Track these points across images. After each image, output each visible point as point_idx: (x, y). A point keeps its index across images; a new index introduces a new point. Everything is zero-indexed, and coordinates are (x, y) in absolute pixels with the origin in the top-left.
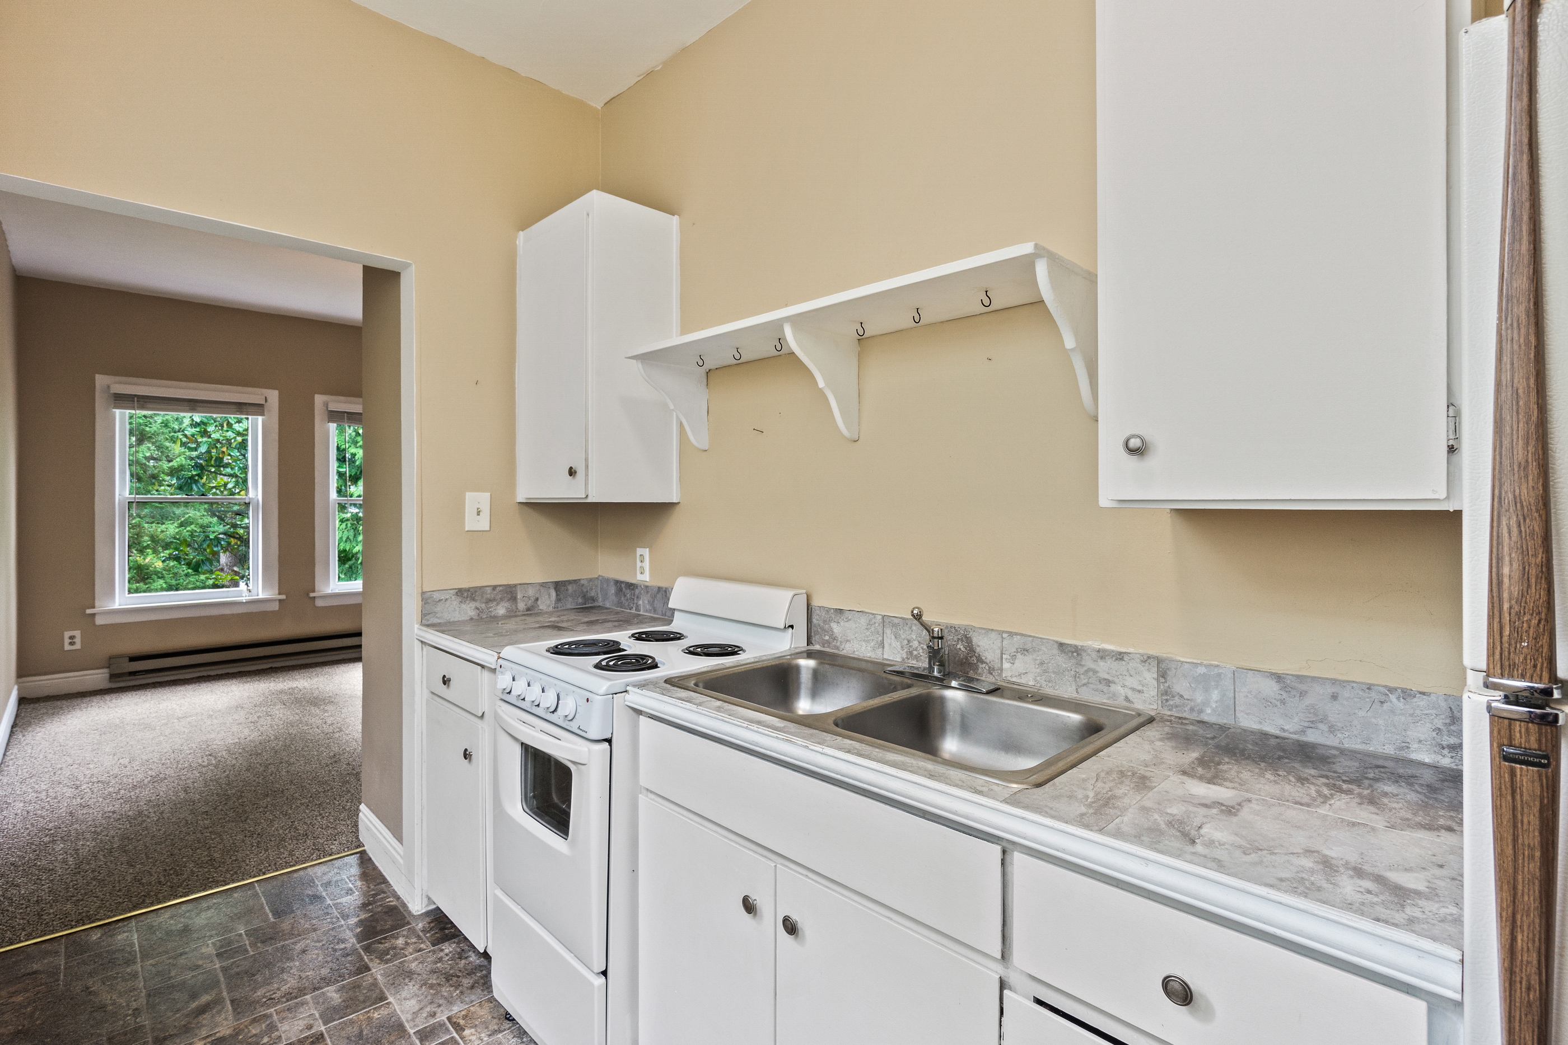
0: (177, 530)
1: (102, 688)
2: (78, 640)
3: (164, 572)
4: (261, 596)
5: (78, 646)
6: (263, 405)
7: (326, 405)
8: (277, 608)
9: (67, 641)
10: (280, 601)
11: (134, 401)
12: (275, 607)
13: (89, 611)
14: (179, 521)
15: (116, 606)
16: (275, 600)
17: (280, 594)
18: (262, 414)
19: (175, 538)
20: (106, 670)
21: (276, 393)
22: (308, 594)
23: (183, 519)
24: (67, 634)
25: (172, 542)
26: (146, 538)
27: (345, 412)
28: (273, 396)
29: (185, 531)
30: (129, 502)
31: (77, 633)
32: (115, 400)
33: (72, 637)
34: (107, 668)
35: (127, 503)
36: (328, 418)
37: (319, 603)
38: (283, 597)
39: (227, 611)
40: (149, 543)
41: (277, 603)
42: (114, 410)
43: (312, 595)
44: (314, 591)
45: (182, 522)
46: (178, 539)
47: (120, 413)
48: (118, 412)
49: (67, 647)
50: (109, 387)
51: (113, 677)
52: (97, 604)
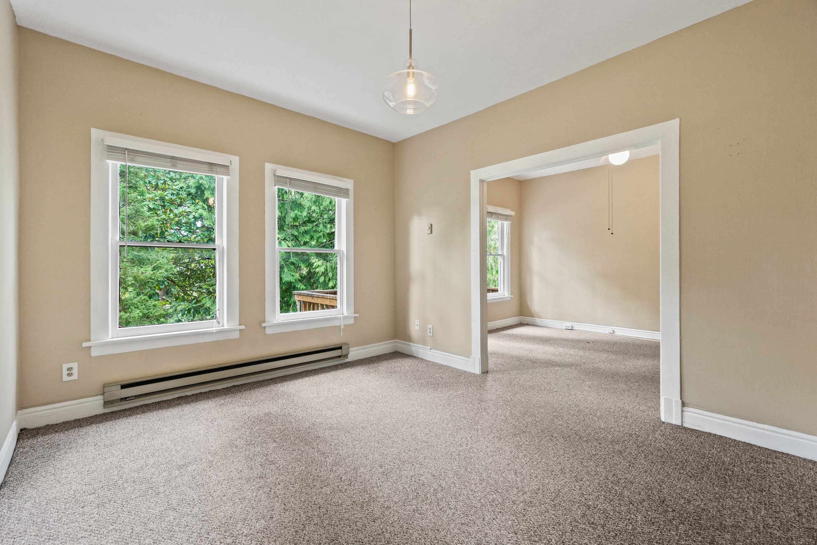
0: (152, 273)
1: (97, 413)
2: (75, 371)
3: (138, 304)
4: (226, 327)
5: (75, 377)
6: (228, 166)
7: (274, 171)
8: (238, 337)
9: (65, 372)
10: (241, 330)
11: (125, 154)
12: (237, 335)
13: (85, 345)
14: (153, 266)
15: (109, 339)
16: (237, 330)
17: (240, 325)
18: (228, 174)
19: (151, 278)
20: (101, 397)
21: (238, 158)
22: (260, 324)
23: (155, 264)
24: (65, 366)
25: (148, 282)
26: (131, 278)
27: (288, 178)
28: (235, 161)
29: (158, 273)
30: (120, 246)
31: (75, 366)
32: (108, 152)
33: (69, 369)
34: (101, 395)
35: (119, 247)
36: (275, 182)
37: (268, 331)
38: (243, 327)
39: (201, 340)
40: (133, 282)
41: (238, 332)
42: (108, 161)
43: (264, 325)
44: (264, 322)
45: (155, 267)
46: (153, 279)
47: (113, 164)
48: (110, 163)
49: (66, 378)
50: (103, 140)
51: (106, 403)
52: (92, 337)
